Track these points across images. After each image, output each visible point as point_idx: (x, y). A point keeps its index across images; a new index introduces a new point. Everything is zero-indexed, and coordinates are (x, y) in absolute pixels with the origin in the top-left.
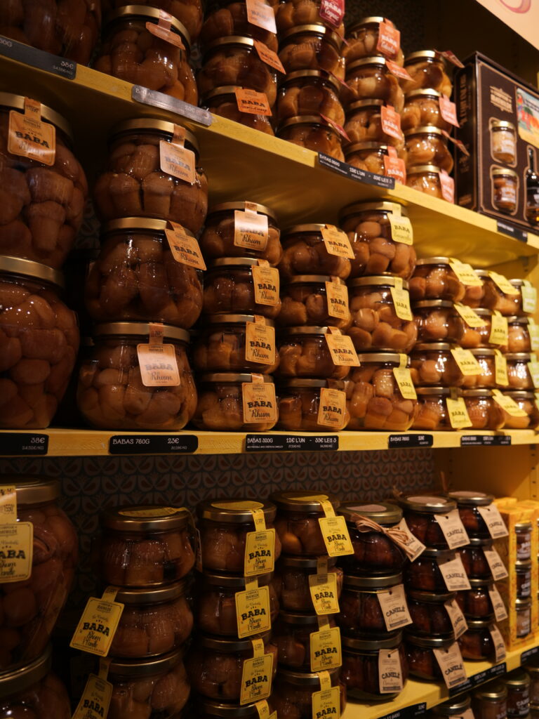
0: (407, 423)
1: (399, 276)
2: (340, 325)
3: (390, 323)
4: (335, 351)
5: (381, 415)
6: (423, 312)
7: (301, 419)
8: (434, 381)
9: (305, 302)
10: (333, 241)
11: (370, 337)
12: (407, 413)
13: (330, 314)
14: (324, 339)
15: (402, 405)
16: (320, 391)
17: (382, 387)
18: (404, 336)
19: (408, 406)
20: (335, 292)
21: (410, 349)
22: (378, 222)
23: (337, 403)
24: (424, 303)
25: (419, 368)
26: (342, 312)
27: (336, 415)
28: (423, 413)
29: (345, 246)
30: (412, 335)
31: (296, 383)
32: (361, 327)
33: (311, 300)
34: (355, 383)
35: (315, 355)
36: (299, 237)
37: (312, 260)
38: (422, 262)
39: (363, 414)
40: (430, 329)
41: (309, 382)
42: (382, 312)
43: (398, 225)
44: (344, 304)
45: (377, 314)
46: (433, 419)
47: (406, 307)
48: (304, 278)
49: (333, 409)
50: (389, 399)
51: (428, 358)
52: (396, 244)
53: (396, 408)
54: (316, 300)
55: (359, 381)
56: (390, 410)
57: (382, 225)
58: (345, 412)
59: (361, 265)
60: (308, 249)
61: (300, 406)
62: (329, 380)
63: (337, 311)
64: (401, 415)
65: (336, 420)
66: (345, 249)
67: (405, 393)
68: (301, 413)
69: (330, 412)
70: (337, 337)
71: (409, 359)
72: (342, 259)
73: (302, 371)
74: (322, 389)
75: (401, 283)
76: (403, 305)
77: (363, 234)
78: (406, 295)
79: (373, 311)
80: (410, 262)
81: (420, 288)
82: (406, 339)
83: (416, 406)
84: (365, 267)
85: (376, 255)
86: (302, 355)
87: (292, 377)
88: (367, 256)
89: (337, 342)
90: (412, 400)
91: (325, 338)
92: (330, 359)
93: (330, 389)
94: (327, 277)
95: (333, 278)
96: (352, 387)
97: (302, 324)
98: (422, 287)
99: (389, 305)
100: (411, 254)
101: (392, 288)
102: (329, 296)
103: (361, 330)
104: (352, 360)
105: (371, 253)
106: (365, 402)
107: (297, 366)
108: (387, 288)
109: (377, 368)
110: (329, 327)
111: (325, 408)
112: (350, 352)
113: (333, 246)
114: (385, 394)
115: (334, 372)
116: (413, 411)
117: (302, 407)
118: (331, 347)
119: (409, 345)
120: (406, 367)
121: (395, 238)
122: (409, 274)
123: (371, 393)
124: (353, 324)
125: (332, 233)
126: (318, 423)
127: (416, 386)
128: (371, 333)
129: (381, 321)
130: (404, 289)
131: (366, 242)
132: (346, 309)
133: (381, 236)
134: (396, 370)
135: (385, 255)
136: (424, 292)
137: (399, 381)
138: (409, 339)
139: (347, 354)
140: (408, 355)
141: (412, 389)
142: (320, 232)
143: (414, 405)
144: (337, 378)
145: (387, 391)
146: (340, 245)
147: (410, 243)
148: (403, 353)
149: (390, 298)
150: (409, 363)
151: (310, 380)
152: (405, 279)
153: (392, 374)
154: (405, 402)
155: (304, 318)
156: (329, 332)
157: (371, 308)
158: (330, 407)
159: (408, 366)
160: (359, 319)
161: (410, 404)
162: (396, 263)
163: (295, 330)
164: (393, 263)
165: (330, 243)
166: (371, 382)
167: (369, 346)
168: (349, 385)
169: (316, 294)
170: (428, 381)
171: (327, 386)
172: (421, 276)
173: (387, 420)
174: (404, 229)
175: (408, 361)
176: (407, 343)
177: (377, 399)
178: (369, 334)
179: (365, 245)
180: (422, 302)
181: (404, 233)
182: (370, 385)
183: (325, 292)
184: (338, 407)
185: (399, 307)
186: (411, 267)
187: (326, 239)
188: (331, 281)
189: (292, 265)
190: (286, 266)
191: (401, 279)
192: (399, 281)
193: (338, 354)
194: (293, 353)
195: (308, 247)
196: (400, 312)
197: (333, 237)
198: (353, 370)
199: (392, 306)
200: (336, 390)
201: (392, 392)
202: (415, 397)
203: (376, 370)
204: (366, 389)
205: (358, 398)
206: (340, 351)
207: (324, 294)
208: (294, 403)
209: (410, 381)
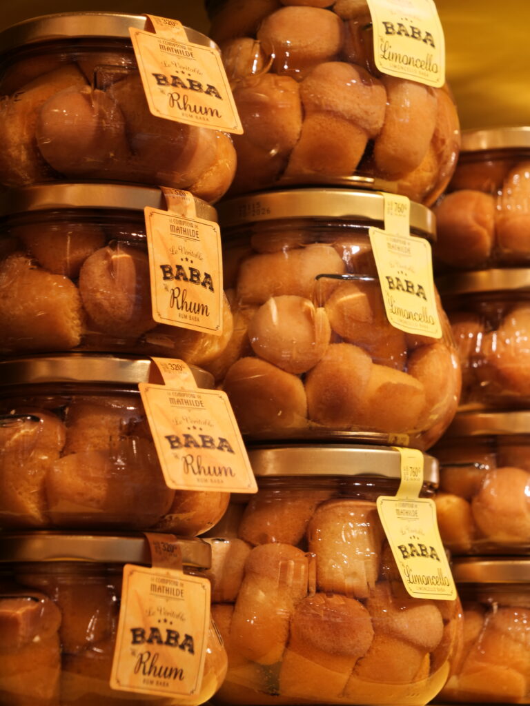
0: (422, 682)
1: (401, 191)
2: (194, 354)
3: (365, 346)
4: (173, 441)
5: (337, 654)
6: (486, 307)
7: (57, 672)
8: (517, 539)
9: (75, 274)
10: (170, 72)
11: (300, 393)
12: (422, 649)
13: (156, 318)
14: (137, 399)
15: (404, 622)
16: (120, 575)
17: (338, 560)
18: (415, 392)
19: (424, 625)
20: (179, 242)
21: (438, 431)
22: (331, 8)
23: (180, 617)
24: (492, 280)
25: (471, 494)
26: (203, 309)
27: (176, 656)
28: (484, 645)
29: (211, 90)
30: (443, 387)
31: (41, 547)
32: (274, 361)
33: (96, 267)
34: (252, 546)
35: (108, 455)
36: (63, 56)
37: (101, 133)
38: (483, 141)
39: (275, 653)
40: (508, 366)
41: (87, 546)
42: (340, 308)
43: (394, 21)
44: (207, 282)
45: (323, 315)
46: (516, 667)
47: (420, 292)
48: (74, 195)
49: (164, 637)
50: (363, 601)
51: (501, 463)
52: (389, 83)
53: (385, 633)
54: (111, 267)
55: (264, 539)
56: (365, 637)
57: (344, 20)
58: (208, 644)
59: (273, 152)
60: (88, 99)
61: (56, 625)
62: (152, 537)
63: (184, 305)
64: (402, 657)
65: (177, 674)
66: (210, 101)
67: (417, 580)
68: (56, 651)
69: (155, 648)
70: (182, 392)
71: (434, 465)
72: (202, 132)
73: (63, 508)
74: (127, 569)
75: (407, 212)
76: (409, 288)
77: (281, 49)
78: (422, 252)
79: (309, 304)
80: (436, 141)
81: (476, 227)
82: (418, 402)
83: (453, 623)
84: (285, 157)
85: (321, 118)
86: (63, 453)
87: (28, 528)
88: (292, 123)
89: (182, 412)
90: (440, 604)
91: (138, 396)
92: (155, 470)
93: (153, 570)
94: (154, 194)
95: (172, 195)
96: (238, 564)
97: (64, 350)
98: (482, 223)
99: (364, 287)
100: (439, 115)
101: (372, 229)
102: (157, 257)
103: (271, 368)
104: (228, 472)
105: (307, 109)
106: (282, 611)
107: (47, 493)
108: (358, 227)
109: (324, 494)
110: (157, 360)
111: (137, 635)
112: (224, 444)
113: (169, 89)
114: (349, 582)
115: (172, 511)
116: (445, 639)
117: (60, 631)
118: (159, 429)
119: (434, 417)
120: (423, 494)
121: (383, 65)
122: (437, 182)
123: (302, 582)
124: (247, 348)
125: (168, 47)
126: (114, 685)
127: (457, 556)
128: (304, 378)
129: (337, 338)
130: (415, 232)
131: (291, 74)
132: (215, 300)
133: (340, 56)
134: (385, 505)
135: (353, 121)
136: (487, 241)
137: (395, 540)
138: (431, 401)
139: (215, 453)
140: (431, 451)
141: (441, 566)
142: (128, 41)
143: (446, 622)
144: (183, 532)
145: (354, 574)
146: (194, 86)
147: (437, 80)
148: (411, 446)
149: (366, 263)
150: (434, 478)
151: (90, 538)
152: (423, 198)
153: (374, 517)
154: (417, 612)
155: (73, 330)
156: (155, 377)
157: (305, 295)
158: (154, 630)
159: (428, 491)
160: (265, 330)
161: (433, 617)
162: (387, 148)
163: (42, 369)
164: (380, 148)
165: (160, 79)
166: (305, 543)
167: (297, 421)
168: (230, 554)
169: (114, 247)
170: (502, 537)
171: (146, 561)
172: (479, 189)
173: (355, 672)
174: (415, 34)
175: (427, 471)
176: (424, 413)
177: (321, 599)
178: (297, 384)
179: (290, 85)
180: (483, 275)
181: (416, 49)
182: (299, 554)
183: (145, 241)
184: (183, 630)
185: (395, 293)
186: (440, 157)
187: (147, 66)
188: (164, 205)
189: (34, 147)
190: (14, 152)
191: (405, 201)
192: (400, 208)
193: (182, 452)
194: (35, 445)
195: (89, 90)
196: (398, 311)
197: (171, 58)
198: (239, 505)
199: (373, 291)
200: (177, 574)
201: (373, 577)
202: (450, 593)
203: (322, 504)
204: (285, 568)
205: (261, 596)
206: (189, 442)
207: (140, 249)
208: (34, 618)
209: (434, 540)
